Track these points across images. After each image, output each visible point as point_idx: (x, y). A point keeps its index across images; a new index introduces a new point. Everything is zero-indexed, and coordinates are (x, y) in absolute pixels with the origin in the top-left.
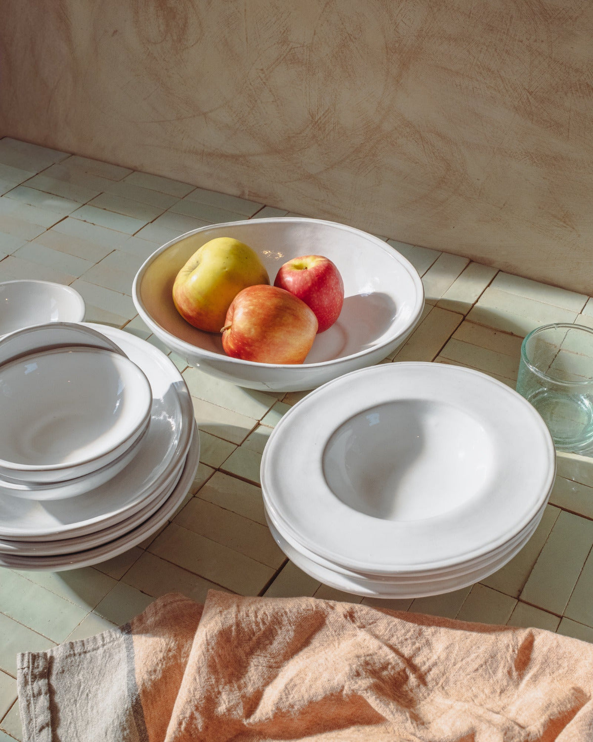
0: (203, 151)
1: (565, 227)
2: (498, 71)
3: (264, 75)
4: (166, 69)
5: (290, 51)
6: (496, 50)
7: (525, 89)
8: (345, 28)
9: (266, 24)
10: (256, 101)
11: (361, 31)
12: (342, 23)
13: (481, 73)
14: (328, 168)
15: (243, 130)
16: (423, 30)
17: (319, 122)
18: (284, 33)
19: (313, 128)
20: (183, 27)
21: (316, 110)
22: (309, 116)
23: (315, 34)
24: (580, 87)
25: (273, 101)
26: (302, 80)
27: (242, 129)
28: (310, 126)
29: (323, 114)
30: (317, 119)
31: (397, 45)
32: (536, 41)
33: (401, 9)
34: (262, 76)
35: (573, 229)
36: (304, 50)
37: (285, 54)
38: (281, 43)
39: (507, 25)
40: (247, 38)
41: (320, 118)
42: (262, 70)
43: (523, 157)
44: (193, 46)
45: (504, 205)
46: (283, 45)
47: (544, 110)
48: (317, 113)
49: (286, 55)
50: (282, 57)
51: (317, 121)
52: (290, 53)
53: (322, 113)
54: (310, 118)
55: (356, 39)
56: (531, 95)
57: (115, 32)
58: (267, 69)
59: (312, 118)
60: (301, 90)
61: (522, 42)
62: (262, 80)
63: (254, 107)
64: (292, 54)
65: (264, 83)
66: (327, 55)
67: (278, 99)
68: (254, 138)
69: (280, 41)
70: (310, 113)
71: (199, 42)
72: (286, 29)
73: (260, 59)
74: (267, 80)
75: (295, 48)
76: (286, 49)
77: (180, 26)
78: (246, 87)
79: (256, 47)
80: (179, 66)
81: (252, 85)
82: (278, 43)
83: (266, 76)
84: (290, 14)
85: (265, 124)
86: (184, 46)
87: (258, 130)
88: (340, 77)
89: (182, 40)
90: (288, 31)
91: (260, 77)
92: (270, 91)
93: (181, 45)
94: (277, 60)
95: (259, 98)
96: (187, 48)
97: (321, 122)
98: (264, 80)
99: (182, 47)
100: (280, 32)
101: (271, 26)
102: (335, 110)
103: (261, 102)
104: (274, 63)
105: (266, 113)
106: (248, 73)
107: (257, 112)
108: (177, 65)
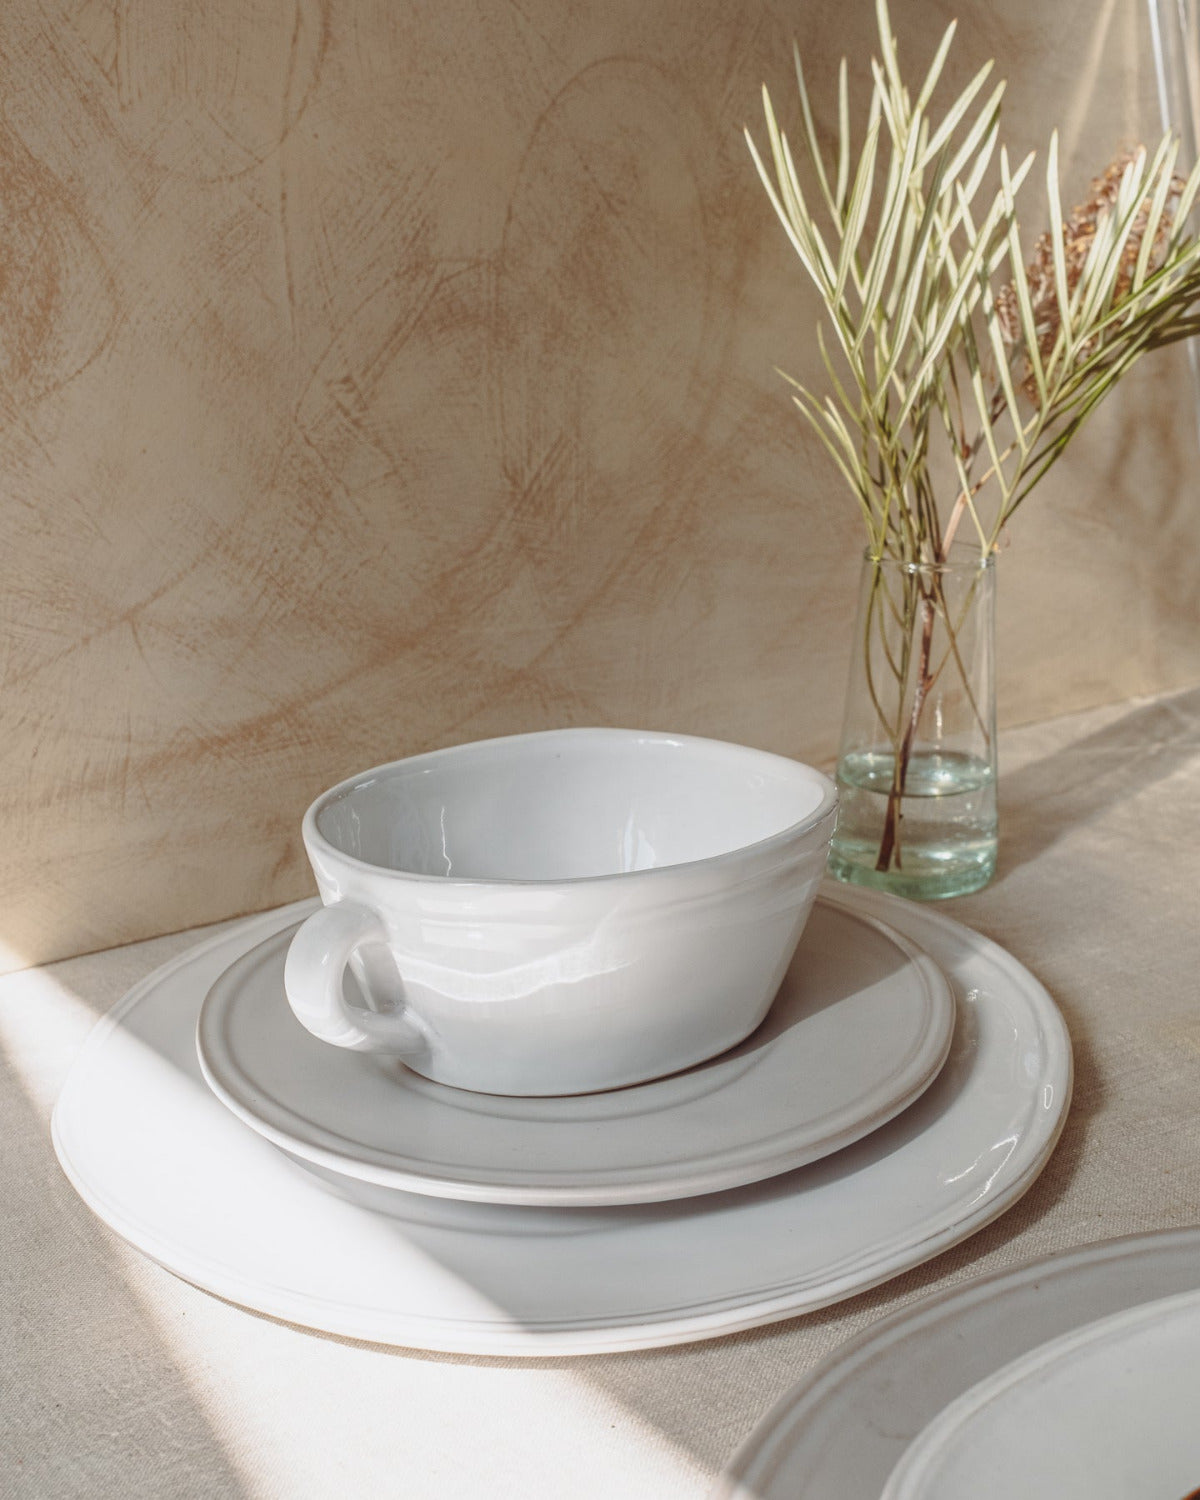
0: (127, 761)
3: (353, 396)
5: (437, 289)
8: (594, 180)
9: (356, 226)
10: (328, 495)
11: (635, 176)
12: (586, 168)
14: (568, 628)
15: (285, 616)
17: (535, 488)
18: (414, 240)
19: (519, 517)
20: (38, 312)
21: (525, 454)
22: (505, 480)
23: (510, 218)
25: (386, 476)
26: (479, 372)
27: (280, 613)
28: (509, 514)
29: (547, 460)
30: (527, 482)
31: (727, 194)
33: (731, 95)
34: (348, 400)
36: (480, 275)
37: (420, 307)
38: (405, 273)
40: (291, 290)
41: (538, 475)
42: (347, 380)
44: (79, 372)
46: (413, 279)
48: (529, 463)
49: (427, 307)
50: (414, 316)
51: (530, 489)
52: (438, 297)
53: (544, 455)
54: (510, 488)
55: (623, 202)
58: (364, 373)
59: (515, 483)
60: (475, 405)
62: (347, 414)
63: (320, 518)
64: (442, 299)
65: (356, 423)
66: (548, 272)
67: (406, 460)
68: (324, 628)
69: (404, 269)
70: (505, 469)
71: (107, 350)
72: (423, 224)
73: (340, 347)
74: (365, 408)
75: (452, 277)
76: (425, 289)
77: (26, 312)
78: (293, 456)
79: (325, 307)
80: (20, 465)
81: (314, 441)
82: (397, 275)
83: (360, 396)
84: (432, 174)
85: (362, 564)
86: (41, 384)
87: (339, 594)
88: (589, 328)
89: (34, 363)
90: (428, 230)
91: (339, 405)
92: (378, 443)
93: (30, 381)
94: (396, 333)
95: (339, 481)
96: (56, 385)
97: (540, 488)
98: (355, 414)
99: (36, 387)
100: (404, 239)
101: (372, 229)
102: (578, 435)
103: (347, 491)
104: (386, 345)
105: (366, 523)
106: (299, 404)
107: (332, 532)
108: (13, 464)
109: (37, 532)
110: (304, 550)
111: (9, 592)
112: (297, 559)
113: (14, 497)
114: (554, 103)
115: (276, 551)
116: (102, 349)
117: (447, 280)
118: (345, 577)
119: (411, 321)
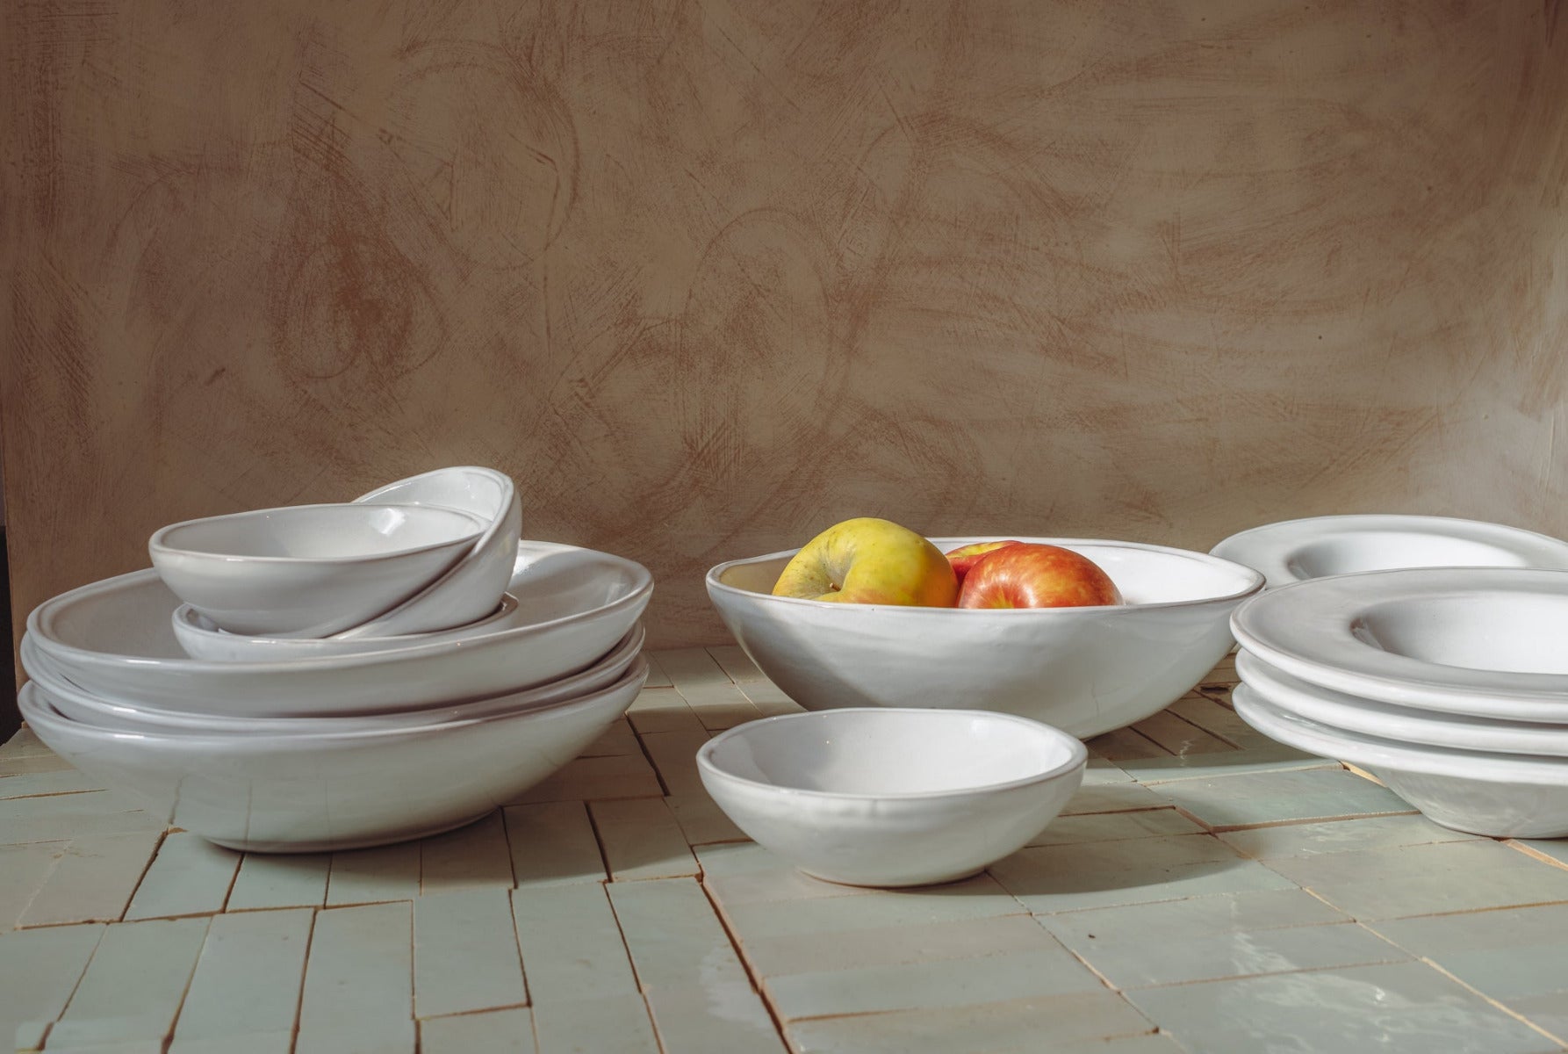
1: (1149, 518)
2: (1011, 299)
3: (586, 389)
4: (351, 425)
5: (641, 333)
6: (1002, 267)
7: (1053, 317)
8: (749, 277)
9: (590, 296)
10: (568, 444)
11: (777, 276)
12: (743, 270)
13: (985, 307)
14: (728, 537)
15: (538, 509)
16: (884, 258)
17: (706, 451)
18: (627, 306)
19: (694, 467)
20: (399, 332)
21: (699, 431)
22: (685, 445)
23: (690, 297)
24: (1129, 299)
25: (606, 436)
26: (668, 381)
27: (536, 507)
28: (688, 465)
29: (714, 436)
30: (700, 447)
31: (843, 289)
32: (1057, 245)
33: (846, 231)
34: (582, 392)
35: (1161, 516)
36: (670, 327)
37: (630, 343)
38: (621, 323)
39: (1012, 229)
40: (548, 329)
41: (708, 444)
42: (581, 380)
43: (1068, 422)
44: (420, 365)
45: (1052, 510)
46: (626, 327)
47: (1087, 343)
48: (701, 437)
49: (634, 343)
50: (626, 348)
51: (702, 451)
52: (642, 338)
53: (711, 434)
54: (688, 450)
55: (769, 291)
56: (1063, 323)
57: (218, 373)
58: (593, 377)
59: (691, 447)
60: (665, 401)
61: (1037, 249)
62: (581, 399)
63: (563, 456)
64: (645, 339)
65: (587, 404)
66: (716, 328)
67: (618, 428)
68: (563, 519)
69: (620, 321)
70: (685, 439)
71: (436, 356)
72: (633, 297)
73: (578, 362)
74: (593, 397)
75: (651, 327)
76: (633, 333)
77: (392, 332)
78: (547, 420)
79: (569, 340)
80: (384, 411)
81: (560, 413)
82: (615, 324)
83: (590, 390)
84: (639, 271)
85: (588, 485)
86: (399, 370)
87: (574, 500)
88: (744, 362)
89: (396, 359)
90: (636, 301)
91: (577, 394)
92: (601, 417)
93: (393, 368)
94: (614, 356)
95: (576, 436)
96: (408, 371)
97: (709, 452)
98: (587, 400)
99: (396, 371)
100: (621, 305)
101: (600, 299)
102: (736, 423)
103: (580, 443)
104: (608, 363)
105: (592, 461)
106: (551, 392)
107: (570, 465)
108: (381, 410)
109: (393, 448)
110: (552, 473)
111: (375, 477)
112: (547, 477)
113: (380, 428)
114: (721, 233)
115: (534, 471)
116: (434, 353)
117: (648, 329)
119: (624, 350)
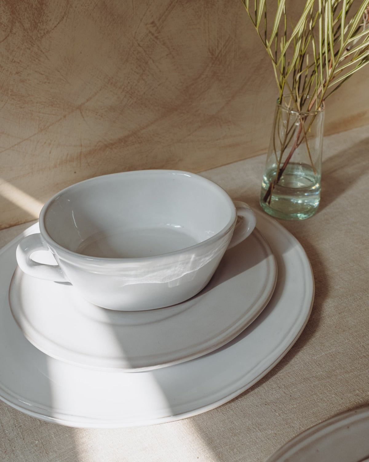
118: (153, 90)
